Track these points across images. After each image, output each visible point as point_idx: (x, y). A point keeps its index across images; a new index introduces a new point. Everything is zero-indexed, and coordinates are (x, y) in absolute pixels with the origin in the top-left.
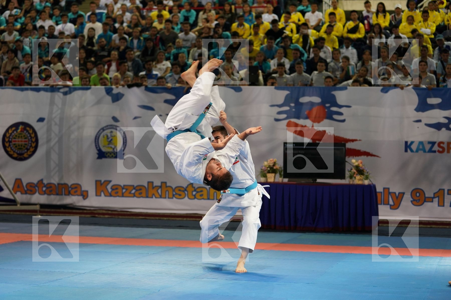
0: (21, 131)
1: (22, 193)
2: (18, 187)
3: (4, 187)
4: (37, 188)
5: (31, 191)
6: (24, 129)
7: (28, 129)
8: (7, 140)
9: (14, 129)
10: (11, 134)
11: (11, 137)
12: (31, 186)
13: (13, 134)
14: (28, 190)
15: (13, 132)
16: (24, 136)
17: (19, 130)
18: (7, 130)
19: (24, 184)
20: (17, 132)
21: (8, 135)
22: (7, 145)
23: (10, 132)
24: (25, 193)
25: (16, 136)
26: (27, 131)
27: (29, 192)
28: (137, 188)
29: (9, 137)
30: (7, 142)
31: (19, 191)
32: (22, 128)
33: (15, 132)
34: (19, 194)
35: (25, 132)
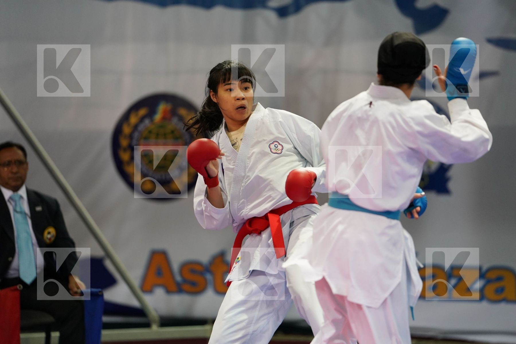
0: (164, 118)
1: (169, 291)
2: (159, 273)
3: (117, 276)
4: (209, 277)
5: (193, 284)
6: (173, 113)
7: (183, 112)
8: (124, 143)
9: (143, 112)
10: (136, 127)
11: (136, 134)
12: (193, 271)
13: (141, 127)
14: (185, 281)
15: (142, 120)
16: (173, 132)
17: (158, 117)
18: (126, 117)
19: (176, 266)
20: (152, 121)
21: (127, 130)
22: (125, 156)
23: (133, 120)
24: (179, 289)
25: (150, 132)
26: (181, 118)
27: (186, 287)
28: (492, 275)
29: (131, 137)
30: (125, 150)
31: (159, 285)
32: (165, 112)
33: (147, 122)
34: (160, 292)
35: (175, 120)
